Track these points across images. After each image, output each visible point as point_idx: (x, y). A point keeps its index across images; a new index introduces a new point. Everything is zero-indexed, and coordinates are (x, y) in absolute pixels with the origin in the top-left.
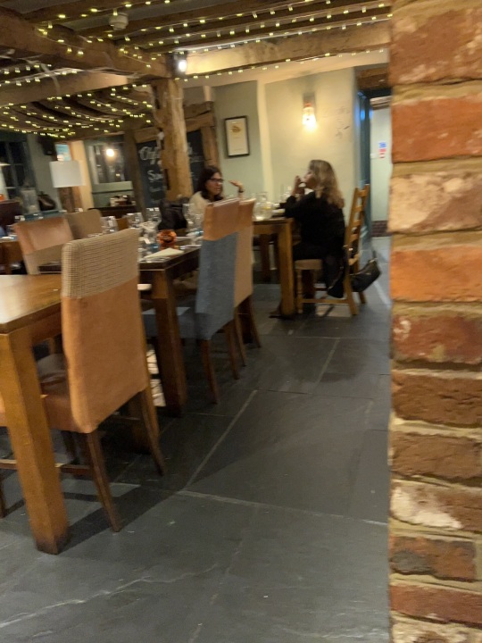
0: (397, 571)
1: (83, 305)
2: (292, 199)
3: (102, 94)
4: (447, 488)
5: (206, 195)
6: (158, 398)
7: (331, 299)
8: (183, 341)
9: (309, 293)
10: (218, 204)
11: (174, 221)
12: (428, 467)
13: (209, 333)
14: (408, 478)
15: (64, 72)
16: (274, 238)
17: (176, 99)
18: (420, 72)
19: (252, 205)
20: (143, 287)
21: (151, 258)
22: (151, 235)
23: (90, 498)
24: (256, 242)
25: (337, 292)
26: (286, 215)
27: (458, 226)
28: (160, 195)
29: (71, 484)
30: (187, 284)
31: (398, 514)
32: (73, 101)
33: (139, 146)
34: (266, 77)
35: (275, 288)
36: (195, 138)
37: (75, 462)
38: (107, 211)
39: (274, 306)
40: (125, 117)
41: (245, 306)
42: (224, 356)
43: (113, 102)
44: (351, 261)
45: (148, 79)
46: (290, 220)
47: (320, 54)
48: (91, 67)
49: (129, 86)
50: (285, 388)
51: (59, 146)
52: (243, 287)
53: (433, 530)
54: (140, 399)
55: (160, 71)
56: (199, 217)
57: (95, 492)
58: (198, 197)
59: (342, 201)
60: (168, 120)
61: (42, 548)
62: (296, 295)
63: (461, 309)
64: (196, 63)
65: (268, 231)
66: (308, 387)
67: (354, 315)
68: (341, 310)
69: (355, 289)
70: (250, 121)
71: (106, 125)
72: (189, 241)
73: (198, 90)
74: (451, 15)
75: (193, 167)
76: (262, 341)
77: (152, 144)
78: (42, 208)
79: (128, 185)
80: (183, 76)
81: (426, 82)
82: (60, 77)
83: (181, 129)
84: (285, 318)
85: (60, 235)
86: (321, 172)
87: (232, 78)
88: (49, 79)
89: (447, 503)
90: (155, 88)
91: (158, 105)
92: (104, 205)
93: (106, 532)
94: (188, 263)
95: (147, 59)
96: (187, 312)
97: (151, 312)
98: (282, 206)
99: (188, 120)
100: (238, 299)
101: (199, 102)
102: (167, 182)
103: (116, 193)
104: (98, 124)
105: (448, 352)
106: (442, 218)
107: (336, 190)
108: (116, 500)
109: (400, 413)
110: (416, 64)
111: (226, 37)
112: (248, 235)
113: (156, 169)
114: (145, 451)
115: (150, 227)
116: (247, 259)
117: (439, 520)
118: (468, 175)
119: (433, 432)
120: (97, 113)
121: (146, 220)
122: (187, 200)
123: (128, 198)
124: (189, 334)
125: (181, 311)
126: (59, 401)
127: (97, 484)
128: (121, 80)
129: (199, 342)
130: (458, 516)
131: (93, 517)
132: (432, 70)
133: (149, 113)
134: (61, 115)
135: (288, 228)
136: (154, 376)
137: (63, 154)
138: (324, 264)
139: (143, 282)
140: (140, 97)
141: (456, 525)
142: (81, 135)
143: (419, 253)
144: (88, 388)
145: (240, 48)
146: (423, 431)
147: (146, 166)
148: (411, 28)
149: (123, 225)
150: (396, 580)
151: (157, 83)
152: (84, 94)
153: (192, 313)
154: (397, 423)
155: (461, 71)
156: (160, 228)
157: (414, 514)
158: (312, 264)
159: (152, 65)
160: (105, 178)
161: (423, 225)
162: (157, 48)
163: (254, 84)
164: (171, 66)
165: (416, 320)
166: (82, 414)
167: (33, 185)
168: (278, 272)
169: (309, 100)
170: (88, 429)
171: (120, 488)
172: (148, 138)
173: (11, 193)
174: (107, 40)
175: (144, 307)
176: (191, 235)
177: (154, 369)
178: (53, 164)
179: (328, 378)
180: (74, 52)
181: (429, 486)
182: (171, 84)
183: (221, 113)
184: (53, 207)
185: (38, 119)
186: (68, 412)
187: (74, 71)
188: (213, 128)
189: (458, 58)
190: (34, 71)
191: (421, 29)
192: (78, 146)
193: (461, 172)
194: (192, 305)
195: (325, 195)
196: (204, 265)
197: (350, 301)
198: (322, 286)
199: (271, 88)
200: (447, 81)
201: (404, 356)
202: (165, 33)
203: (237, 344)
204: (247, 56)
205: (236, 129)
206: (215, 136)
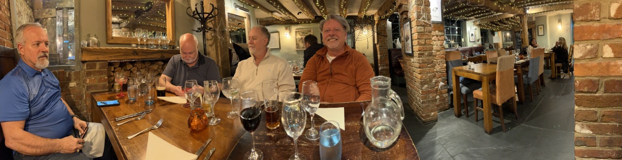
0: (576, 146)
1: (501, 73)
2: (555, 47)
3: (507, 19)
4: (589, 123)
5: (532, 45)
6: (517, 99)
7: (565, 74)
8: (524, 84)
9: (559, 72)
10: (535, 49)
11: (524, 53)
12: (584, 118)
13: (531, 83)
14: (579, 122)
15: (499, 14)
16: (550, 57)
17: (526, 20)
18: (580, 18)
19: (544, 49)
20: (515, 70)
21: (517, 62)
22: (517, 56)
23: (498, 122)
24: (545, 58)
25: (566, 72)
26: (553, 51)
27: (590, 57)
28: (521, 45)
29: (494, 118)
30: (526, 69)
31: (577, 131)
32: (500, 21)
33: (516, 32)
34: (549, 15)
35: (550, 71)
36: (530, 31)
37: (495, 112)
38: (507, 49)
39: (550, 76)
40: (512, 25)
41: (542, 75)
42: (536, 89)
43: (510, 21)
44: (570, 64)
45: (519, 15)
46: (554, 53)
47: (562, 9)
48: (505, 12)
49: (514, 17)
50: (552, 97)
51: (495, 32)
52: (541, 70)
53: (586, 134)
54: (512, 99)
55: (522, 13)
56: (530, 52)
57: (500, 121)
58: (530, 46)
59: (568, 48)
60: (523, 26)
61: (486, 132)
62: (555, 72)
63: (591, 78)
64: (531, 11)
65: (548, 56)
66: (558, 97)
67: (570, 78)
68: (567, 77)
69: (570, 71)
70: (544, 26)
71: (508, 27)
72: (527, 58)
73: (532, 18)
74: (587, 4)
75: (529, 38)
76: (546, 84)
77: (519, 32)
78: (490, 48)
79: (512, 42)
80: (528, 14)
81: (582, 21)
82: (498, 15)
83: (526, 28)
84: (552, 79)
85: (495, 55)
86: (562, 40)
87: (540, 15)
88: (496, 16)
89: (589, 127)
90: (520, 18)
91: (521, 22)
92: (505, 47)
93: (502, 132)
94: (527, 64)
95: (519, 10)
96: (525, 77)
97: (516, 76)
98: (552, 49)
99: (528, 26)
100: (540, 74)
101: (532, 21)
102: (522, 42)
103: (509, 45)
104: (506, 27)
105: (588, 89)
106: (586, 55)
107: (566, 45)
108: (505, 124)
109: (577, 105)
110: (579, 16)
111: (539, 4)
112: (543, 57)
113: (520, 39)
114: (513, 112)
115: (517, 54)
116: (543, 63)
117: (587, 132)
118: (592, 44)
119: (585, 109)
120: (505, 24)
121: (516, 52)
122: (528, 47)
123: (512, 46)
124: (526, 83)
125: (524, 76)
126: (494, 96)
127: (501, 119)
128: (512, 15)
129: (529, 85)
130: (592, 130)
131: (499, 127)
132: (583, 18)
133: (518, 24)
134: (497, 25)
135: (553, 55)
136: (516, 93)
137: (496, 34)
138: (563, 64)
139: (515, 68)
140: (516, 20)
141: (591, 132)
142: (501, 30)
143: (581, 64)
144: (500, 94)
145: (542, 7)
146: (583, 109)
147: (517, 38)
148: (578, 7)
149: (511, 54)
150: (576, 148)
151: (521, 16)
152: (503, 19)
153: (527, 77)
154: (576, 107)
155: (590, 18)
156: (520, 54)
157: (581, 131)
158: (559, 65)
159: (520, 11)
160: (506, 40)
161: (582, 57)
162: (521, 7)
163: (545, 17)
164: (525, 11)
165: (580, 81)
166: (499, 101)
167: (488, 42)
168: (551, 67)
169: (560, 21)
170: (500, 105)
171: (506, 121)
172: (518, 30)
173: (482, 44)
174: (509, 5)
175: (515, 75)
176: (528, 56)
177: (516, 91)
178: (494, 37)
179: (563, 95)
180: (502, 9)
181: (584, 123)
182: (525, 16)
183: (537, 24)
184: (493, 48)
185: (491, 26)
186: (495, 99)
187: (501, 13)
188: (535, 28)
189: (589, 15)
190: (492, 14)
191: (580, 7)
192: (500, 33)
193: (590, 44)
194: (527, 75)
195: (563, 46)
196: (531, 65)
197: (569, 74)
198: (562, 70)
199: (550, 18)
200: (587, 21)
201: (578, 90)
202: (524, 3)
203: (539, 85)
204: (544, 9)
205: (541, 28)
206: (535, 30)
